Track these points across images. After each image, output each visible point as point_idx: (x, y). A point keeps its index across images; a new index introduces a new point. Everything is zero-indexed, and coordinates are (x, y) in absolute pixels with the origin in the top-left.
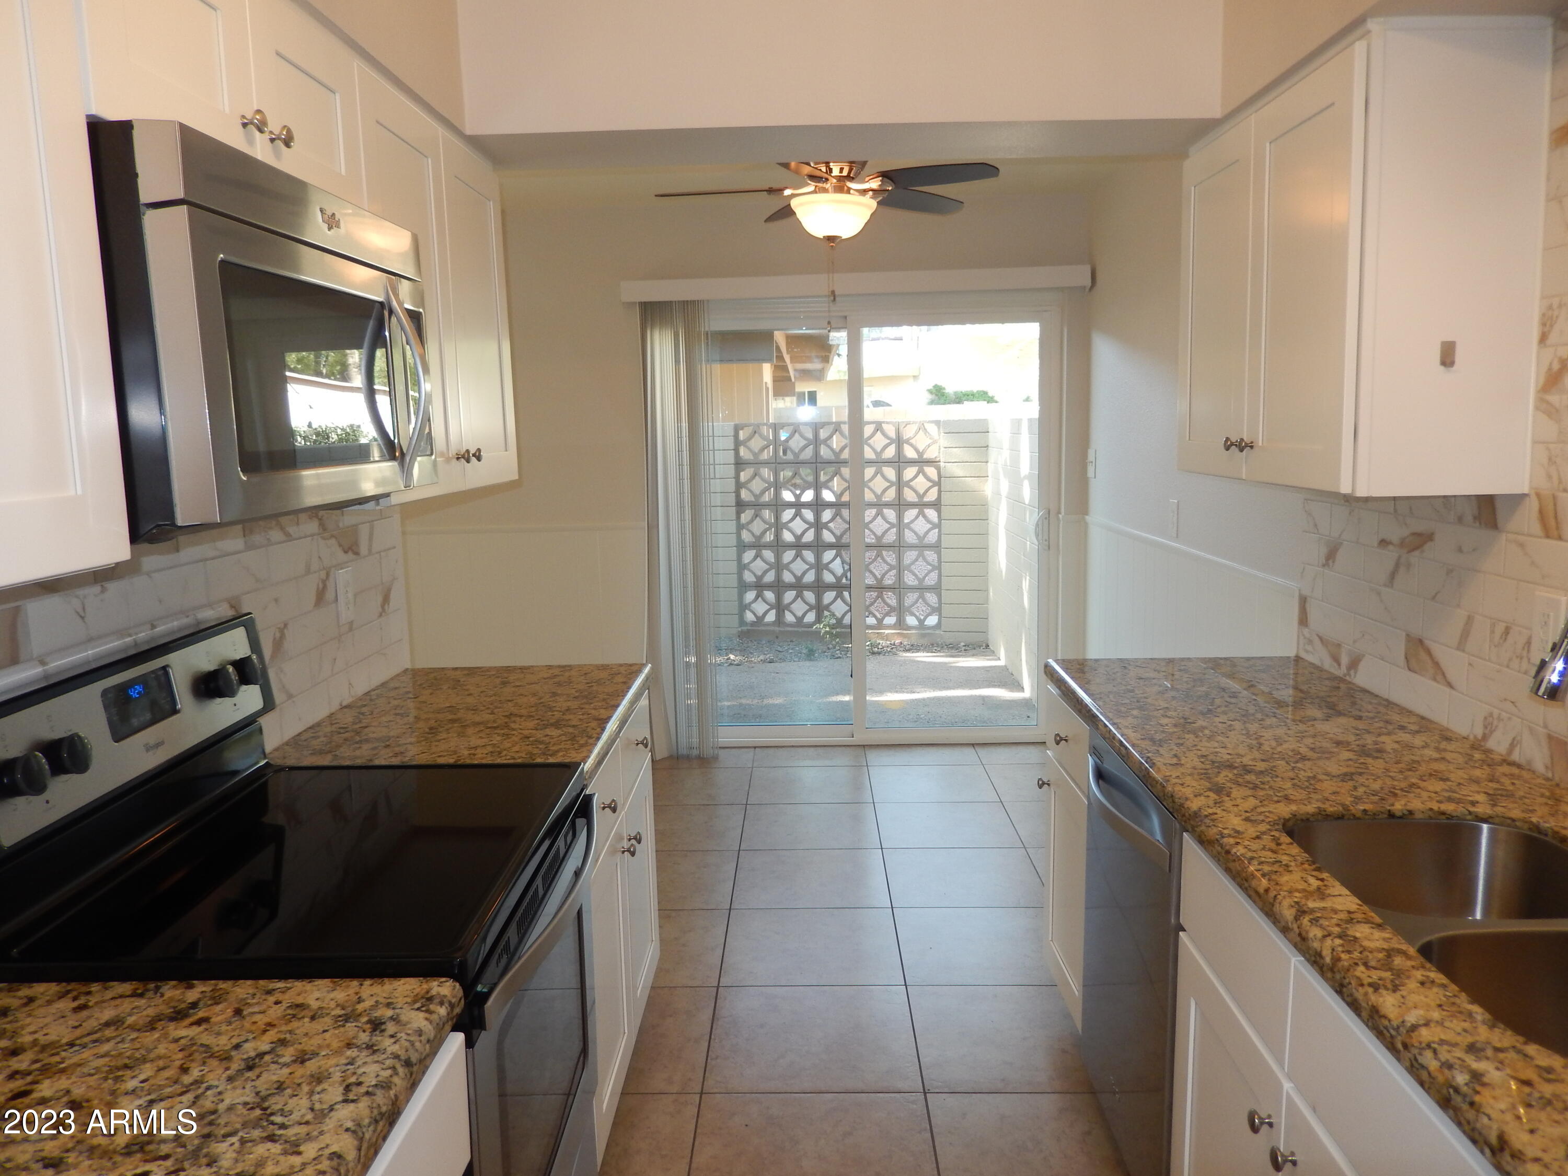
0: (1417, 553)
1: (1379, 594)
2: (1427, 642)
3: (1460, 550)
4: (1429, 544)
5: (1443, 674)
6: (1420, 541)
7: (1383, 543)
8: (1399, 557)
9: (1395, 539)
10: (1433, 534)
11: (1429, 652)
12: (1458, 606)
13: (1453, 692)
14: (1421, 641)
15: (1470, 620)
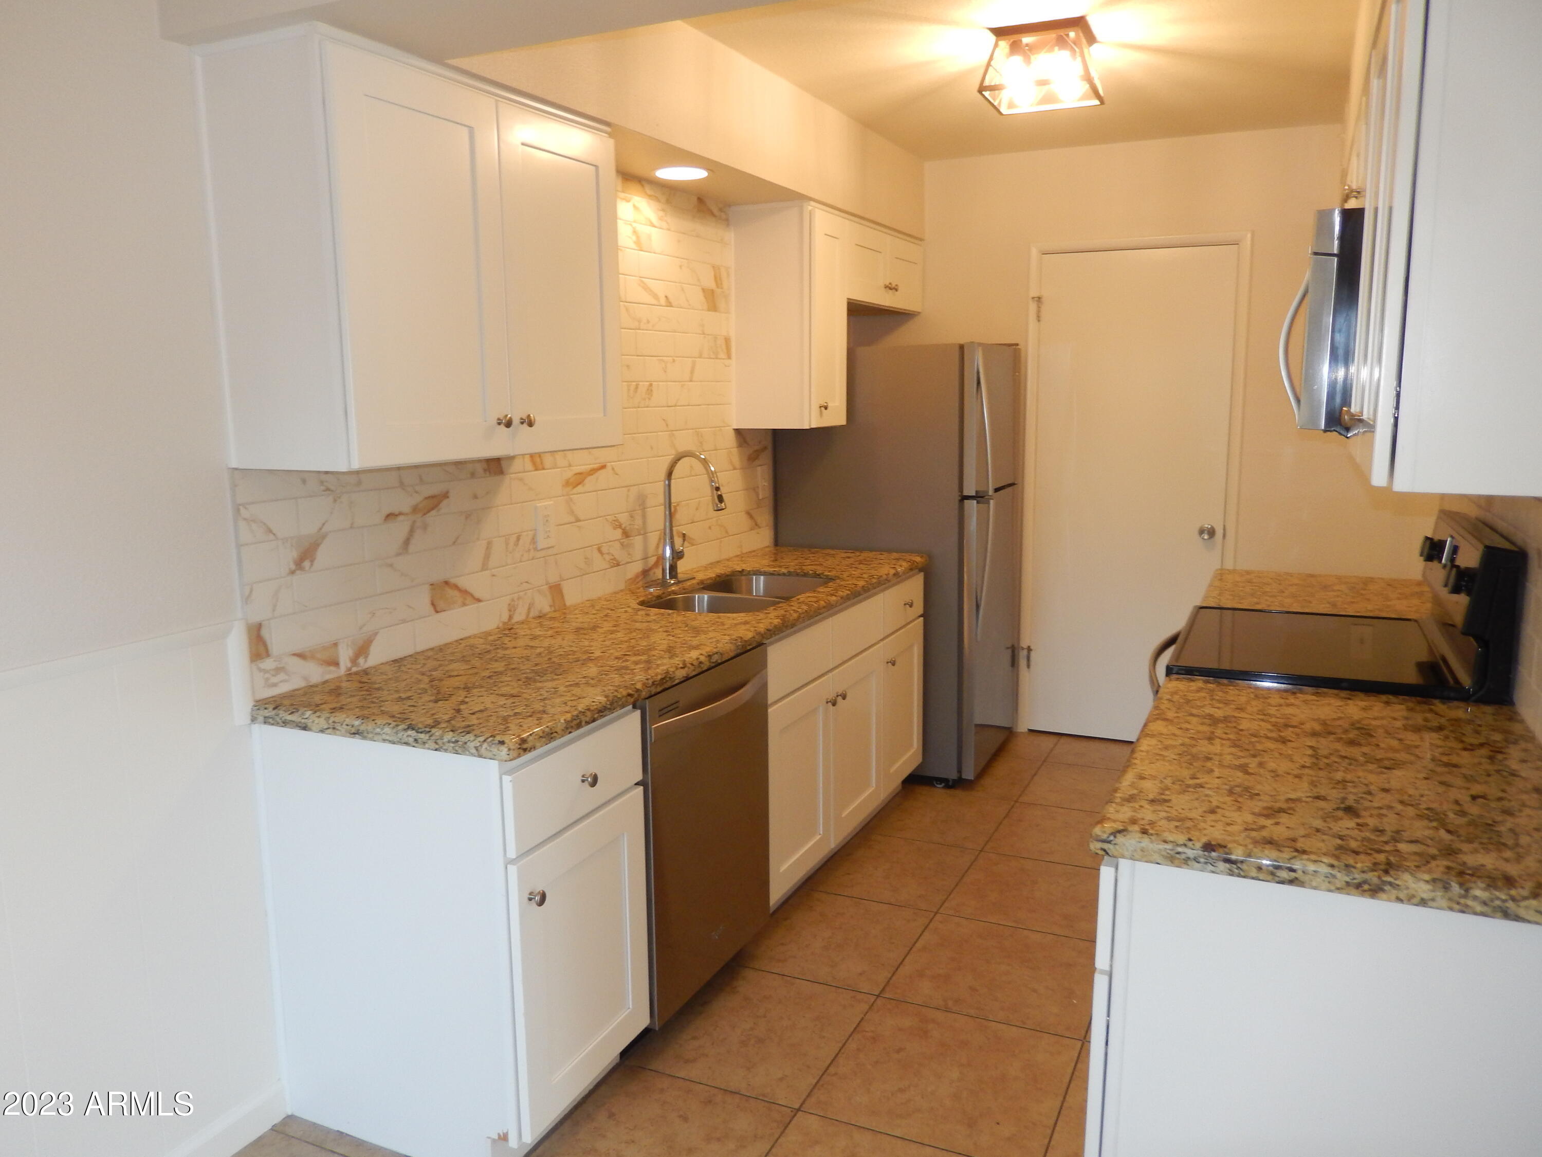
0: (433, 513)
1: (391, 565)
2: (453, 581)
3: (475, 497)
4: (445, 502)
5: (472, 596)
6: (435, 502)
7: (390, 516)
8: (414, 522)
9: (406, 509)
10: (447, 492)
11: (456, 587)
12: (478, 539)
13: (481, 604)
14: (446, 583)
15: (489, 545)
